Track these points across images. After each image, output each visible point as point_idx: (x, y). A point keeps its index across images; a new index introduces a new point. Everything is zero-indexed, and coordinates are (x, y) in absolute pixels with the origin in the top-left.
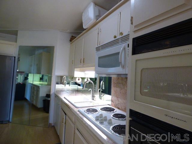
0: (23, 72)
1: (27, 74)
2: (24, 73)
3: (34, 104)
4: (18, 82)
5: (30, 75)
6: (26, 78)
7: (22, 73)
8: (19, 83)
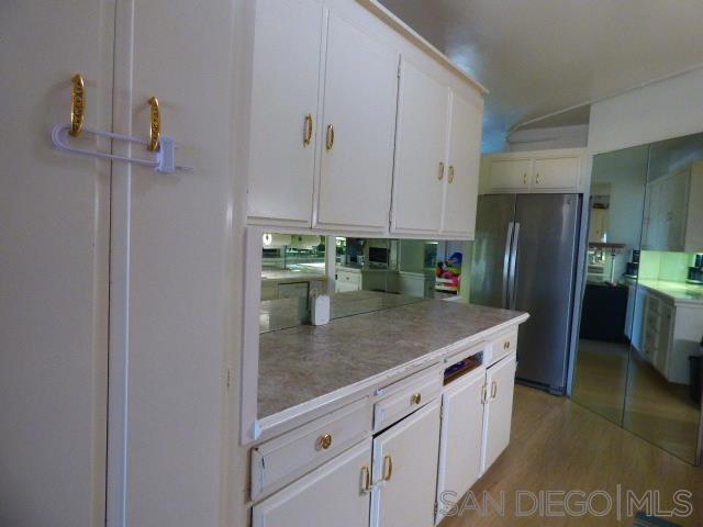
0: (620, 246)
1: (635, 252)
2: (622, 250)
3: (655, 363)
4: (604, 280)
5: (643, 255)
6: (632, 268)
7: (617, 250)
8: (606, 283)
